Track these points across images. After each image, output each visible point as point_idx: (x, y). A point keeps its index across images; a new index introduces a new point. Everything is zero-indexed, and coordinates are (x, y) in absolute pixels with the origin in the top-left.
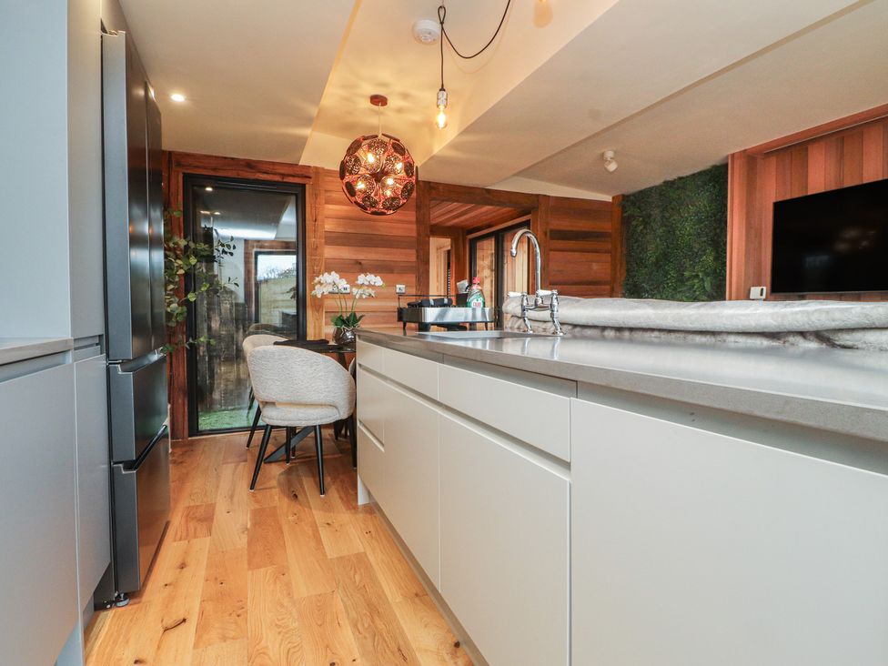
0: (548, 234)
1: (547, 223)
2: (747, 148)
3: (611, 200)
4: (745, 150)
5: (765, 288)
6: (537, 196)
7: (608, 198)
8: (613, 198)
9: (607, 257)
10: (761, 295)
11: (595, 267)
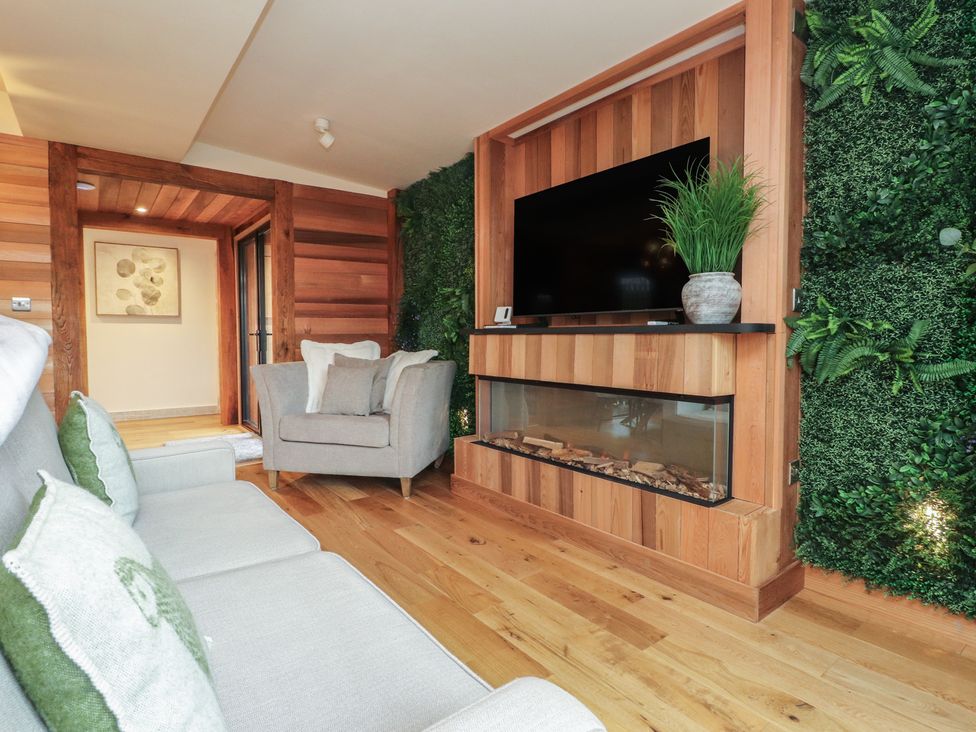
0: (291, 233)
1: (290, 220)
2: (490, 129)
3: (386, 197)
4: (488, 133)
5: (510, 308)
6: (272, 181)
7: (383, 194)
8: (389, 193)
9: (383, 268)
10: (506, 317)
11: (365, 280)
